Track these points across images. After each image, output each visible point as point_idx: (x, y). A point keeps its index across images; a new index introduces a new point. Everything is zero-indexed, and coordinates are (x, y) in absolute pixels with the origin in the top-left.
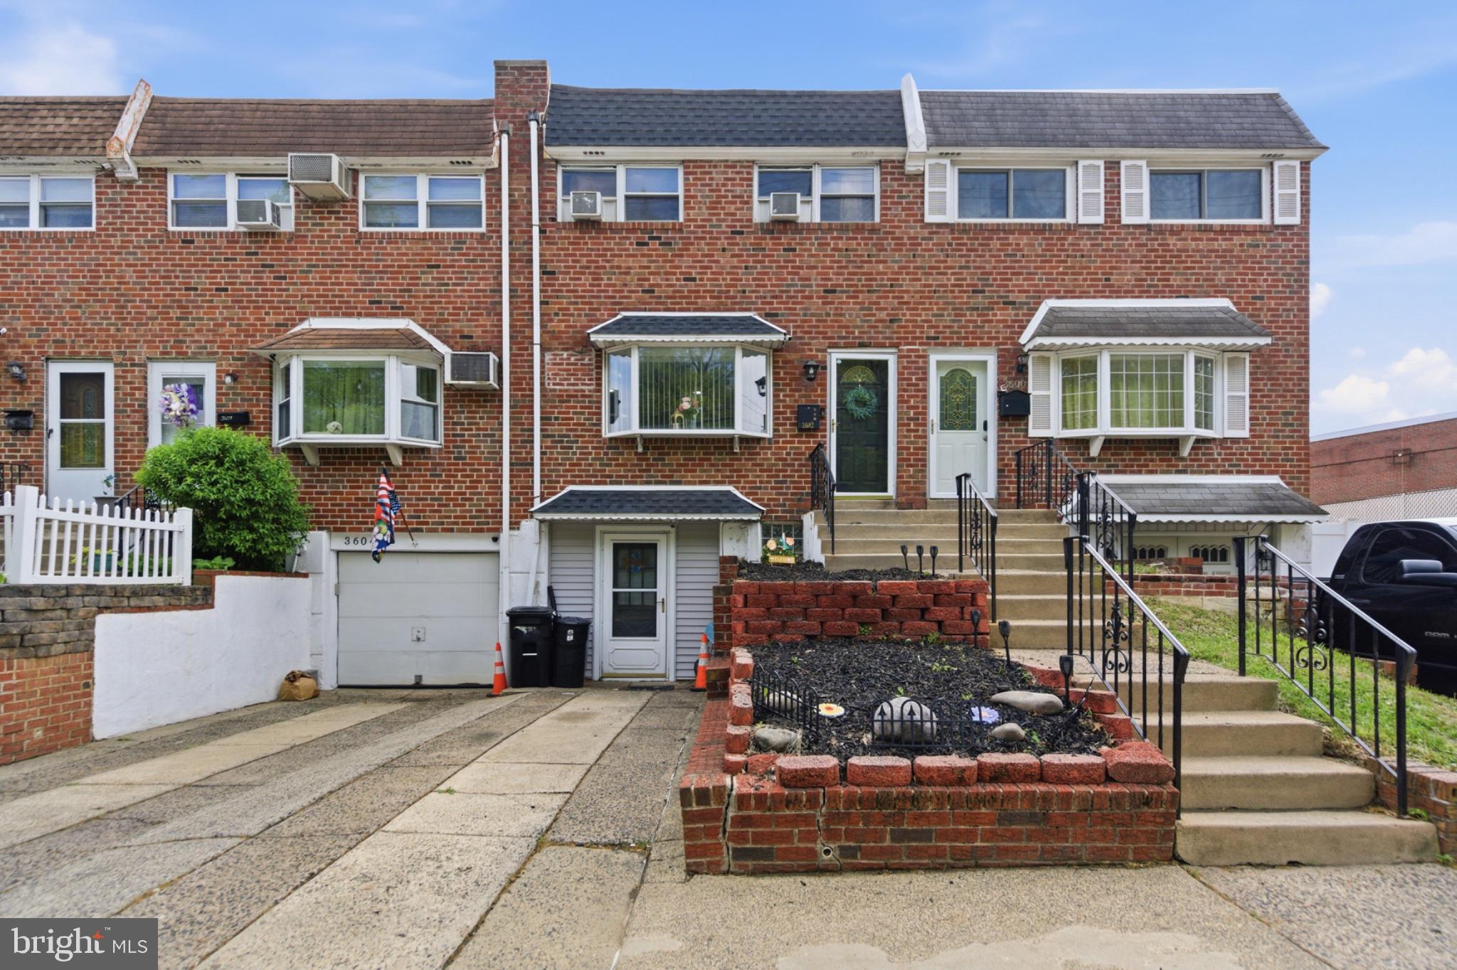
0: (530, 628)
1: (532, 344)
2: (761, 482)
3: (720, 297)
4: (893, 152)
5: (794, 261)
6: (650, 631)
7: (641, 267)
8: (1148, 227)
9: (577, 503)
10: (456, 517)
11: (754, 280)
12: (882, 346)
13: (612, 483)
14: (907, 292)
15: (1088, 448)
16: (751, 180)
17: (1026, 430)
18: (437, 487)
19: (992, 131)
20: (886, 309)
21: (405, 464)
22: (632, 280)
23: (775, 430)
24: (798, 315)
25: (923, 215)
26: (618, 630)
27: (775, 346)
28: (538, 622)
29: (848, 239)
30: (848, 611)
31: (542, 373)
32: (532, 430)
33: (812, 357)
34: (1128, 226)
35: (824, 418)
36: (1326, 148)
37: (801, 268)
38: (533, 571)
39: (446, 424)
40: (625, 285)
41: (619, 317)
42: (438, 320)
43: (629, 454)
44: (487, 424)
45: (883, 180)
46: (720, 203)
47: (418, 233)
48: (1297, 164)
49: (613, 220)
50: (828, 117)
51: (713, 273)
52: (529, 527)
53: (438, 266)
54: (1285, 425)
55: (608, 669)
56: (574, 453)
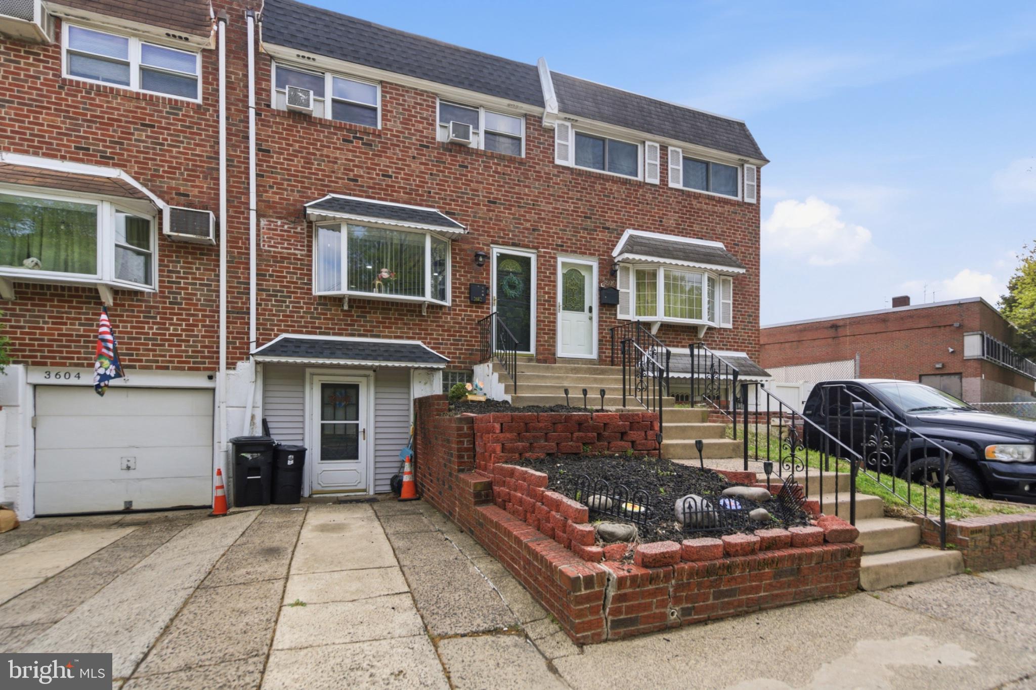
0: (255, 455)
1: (249, 209)
2: (443, 339)
3: (411, 194)
4: (535, 110)
5: (467, 176)
6: (355, 456)
7: (346, 160)
8: (682, 191)
9: (293, 349)
10: (170, 356)
11: (437, 184)
12: (527, 247)
13: (321, 334)
14: (544, 211)
15: (650, 329)
16: (435, 108)
17: (616, 314)
18: (152, 328)
19: (596, 110)
20: (529, 221)
21: (115, 304)
22: (339, 168)
23: (453, 301)
24: (469, 216)
25: (553, 158)
26: (326, 455)
27: (454, 237)
28: (262, 449)
29: (505, 166)
30: (576, 434)
31: (258, 235)
32: (249, 284)
33: (482, 249)
34: (672, 189)
35: (488, 295)
36: (768, 161)
37: (471, 181)
38: (249, 405)
39: (160, 271)
40: (333, 172)
41: (328, 197)
42: (152, 175)
43: (337, 310)
44: (203, 274)
45: (527, 128)
46: (411, 120)
47: (131, 92)
48: (755, 167)
49: (321, 117)
50: (490, 74)
51: (405, 174)
52: (245, 368)
53: (153, 126)
54: (749, 322)
55: (317, 487)
56: (288, 307)
